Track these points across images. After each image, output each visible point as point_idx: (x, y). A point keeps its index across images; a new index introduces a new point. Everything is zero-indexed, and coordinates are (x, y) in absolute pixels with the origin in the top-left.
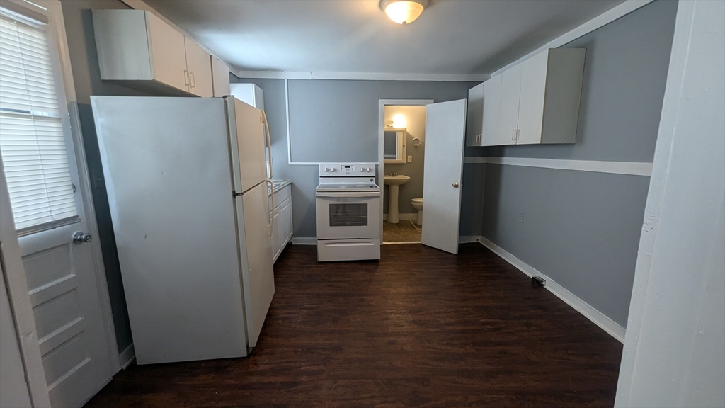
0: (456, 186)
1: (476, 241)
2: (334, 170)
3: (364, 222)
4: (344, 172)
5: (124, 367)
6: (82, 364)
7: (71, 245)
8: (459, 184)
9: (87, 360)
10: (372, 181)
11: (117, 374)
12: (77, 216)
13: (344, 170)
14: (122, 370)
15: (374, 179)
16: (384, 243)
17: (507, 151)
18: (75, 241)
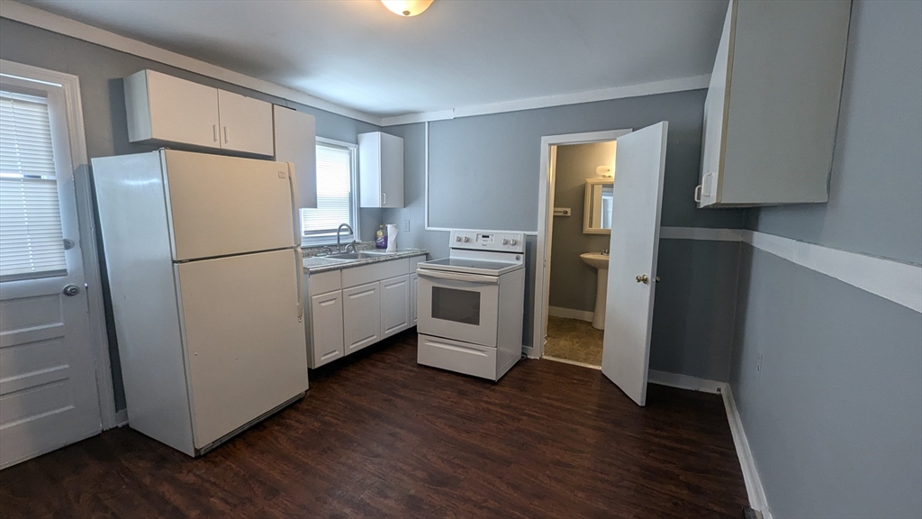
0: (645, 281)
1: (715, 392)
2: (467, 240)
3: (473, 319)
4: (480, 244)
5: (120, 425)
6: (66, 408)
7: (62, 296)
8: (650, 278)
9: (71, 407)
10: (518, 259)
11: (111, 429)
12: (65, 270)
13: (481, 240)
14: (117, 427)
15: (522, 256)
16: (544, 357)
17: (765, 218)
18: (66, 292)
